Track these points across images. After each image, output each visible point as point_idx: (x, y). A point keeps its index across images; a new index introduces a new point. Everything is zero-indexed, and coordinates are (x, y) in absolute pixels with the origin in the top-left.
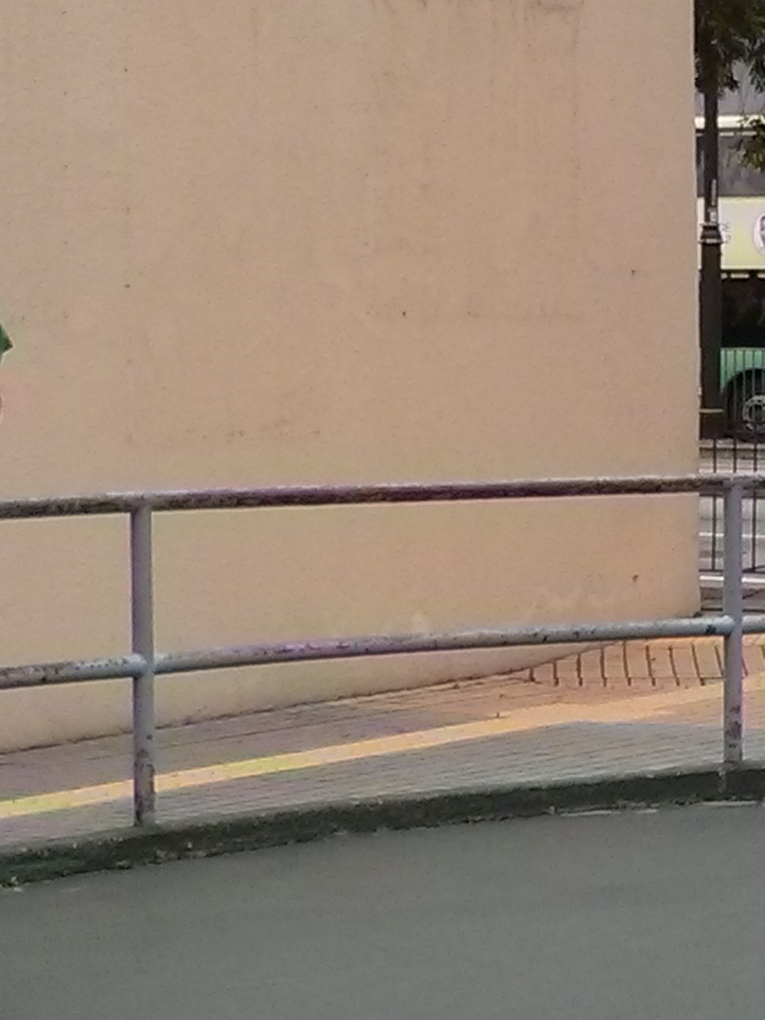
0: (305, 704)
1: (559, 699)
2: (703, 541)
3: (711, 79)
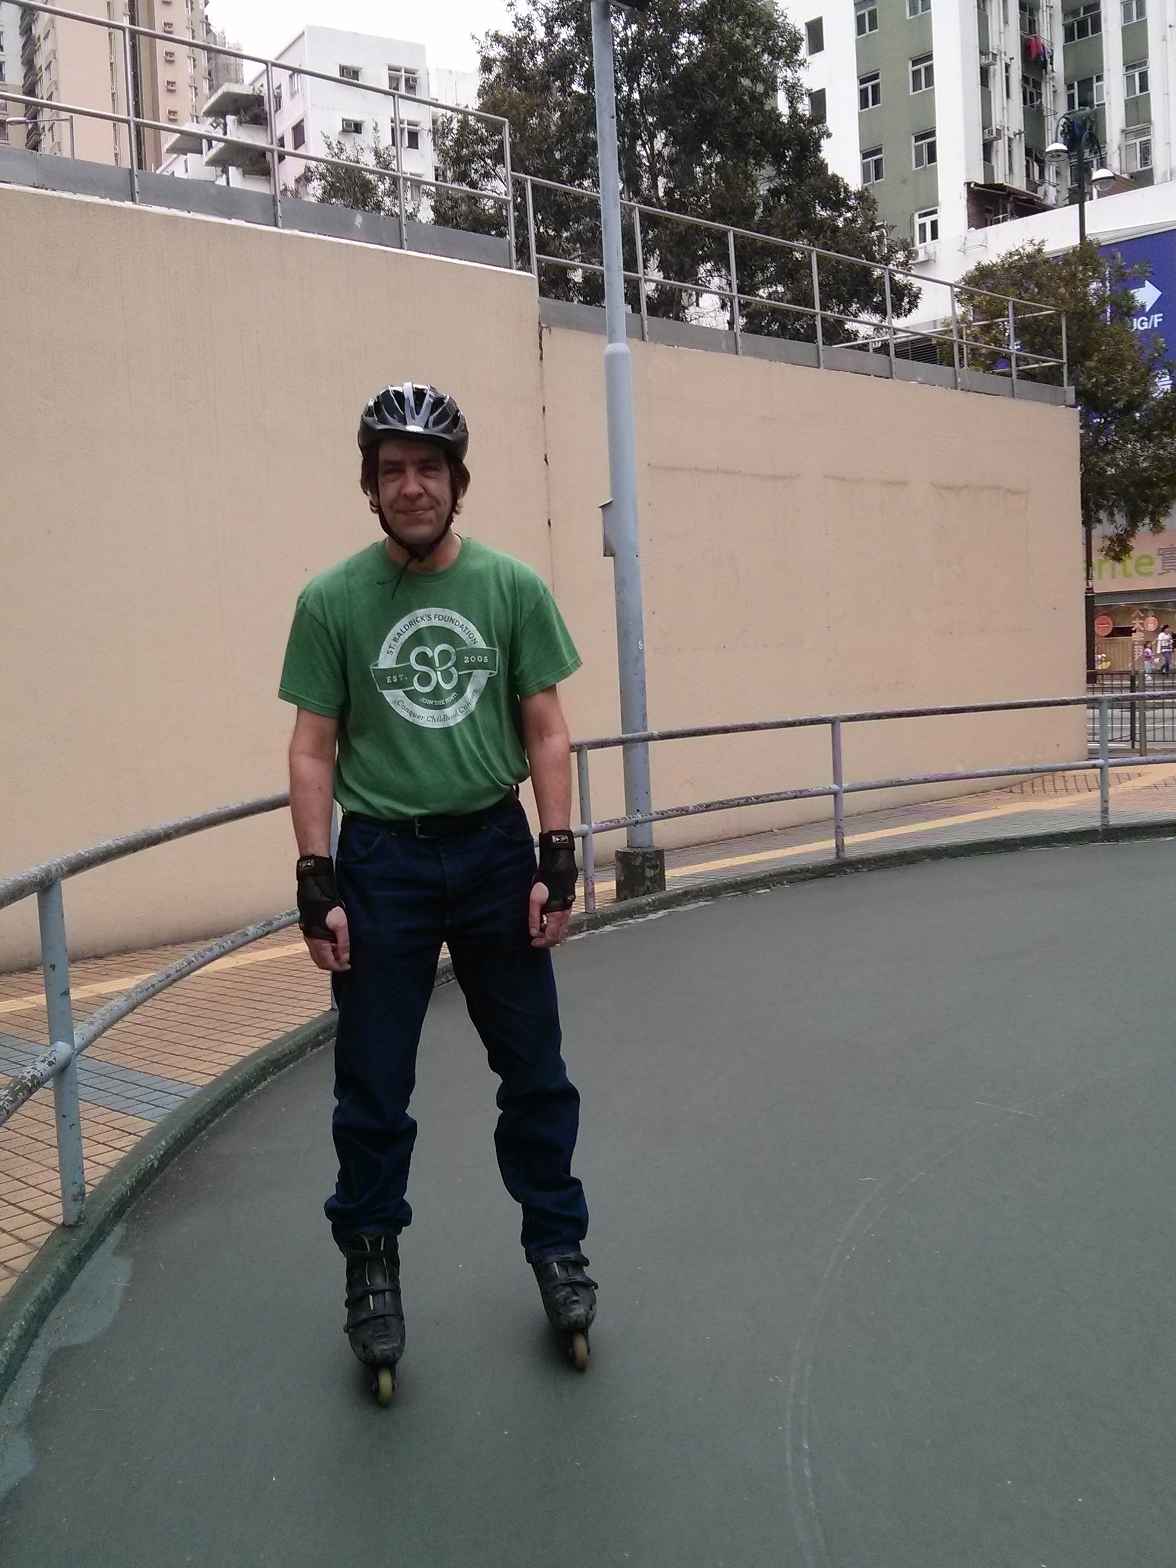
0: (909, 805)
1: (1024, 800)
2: (1088, 728)
3: (1089, 521)
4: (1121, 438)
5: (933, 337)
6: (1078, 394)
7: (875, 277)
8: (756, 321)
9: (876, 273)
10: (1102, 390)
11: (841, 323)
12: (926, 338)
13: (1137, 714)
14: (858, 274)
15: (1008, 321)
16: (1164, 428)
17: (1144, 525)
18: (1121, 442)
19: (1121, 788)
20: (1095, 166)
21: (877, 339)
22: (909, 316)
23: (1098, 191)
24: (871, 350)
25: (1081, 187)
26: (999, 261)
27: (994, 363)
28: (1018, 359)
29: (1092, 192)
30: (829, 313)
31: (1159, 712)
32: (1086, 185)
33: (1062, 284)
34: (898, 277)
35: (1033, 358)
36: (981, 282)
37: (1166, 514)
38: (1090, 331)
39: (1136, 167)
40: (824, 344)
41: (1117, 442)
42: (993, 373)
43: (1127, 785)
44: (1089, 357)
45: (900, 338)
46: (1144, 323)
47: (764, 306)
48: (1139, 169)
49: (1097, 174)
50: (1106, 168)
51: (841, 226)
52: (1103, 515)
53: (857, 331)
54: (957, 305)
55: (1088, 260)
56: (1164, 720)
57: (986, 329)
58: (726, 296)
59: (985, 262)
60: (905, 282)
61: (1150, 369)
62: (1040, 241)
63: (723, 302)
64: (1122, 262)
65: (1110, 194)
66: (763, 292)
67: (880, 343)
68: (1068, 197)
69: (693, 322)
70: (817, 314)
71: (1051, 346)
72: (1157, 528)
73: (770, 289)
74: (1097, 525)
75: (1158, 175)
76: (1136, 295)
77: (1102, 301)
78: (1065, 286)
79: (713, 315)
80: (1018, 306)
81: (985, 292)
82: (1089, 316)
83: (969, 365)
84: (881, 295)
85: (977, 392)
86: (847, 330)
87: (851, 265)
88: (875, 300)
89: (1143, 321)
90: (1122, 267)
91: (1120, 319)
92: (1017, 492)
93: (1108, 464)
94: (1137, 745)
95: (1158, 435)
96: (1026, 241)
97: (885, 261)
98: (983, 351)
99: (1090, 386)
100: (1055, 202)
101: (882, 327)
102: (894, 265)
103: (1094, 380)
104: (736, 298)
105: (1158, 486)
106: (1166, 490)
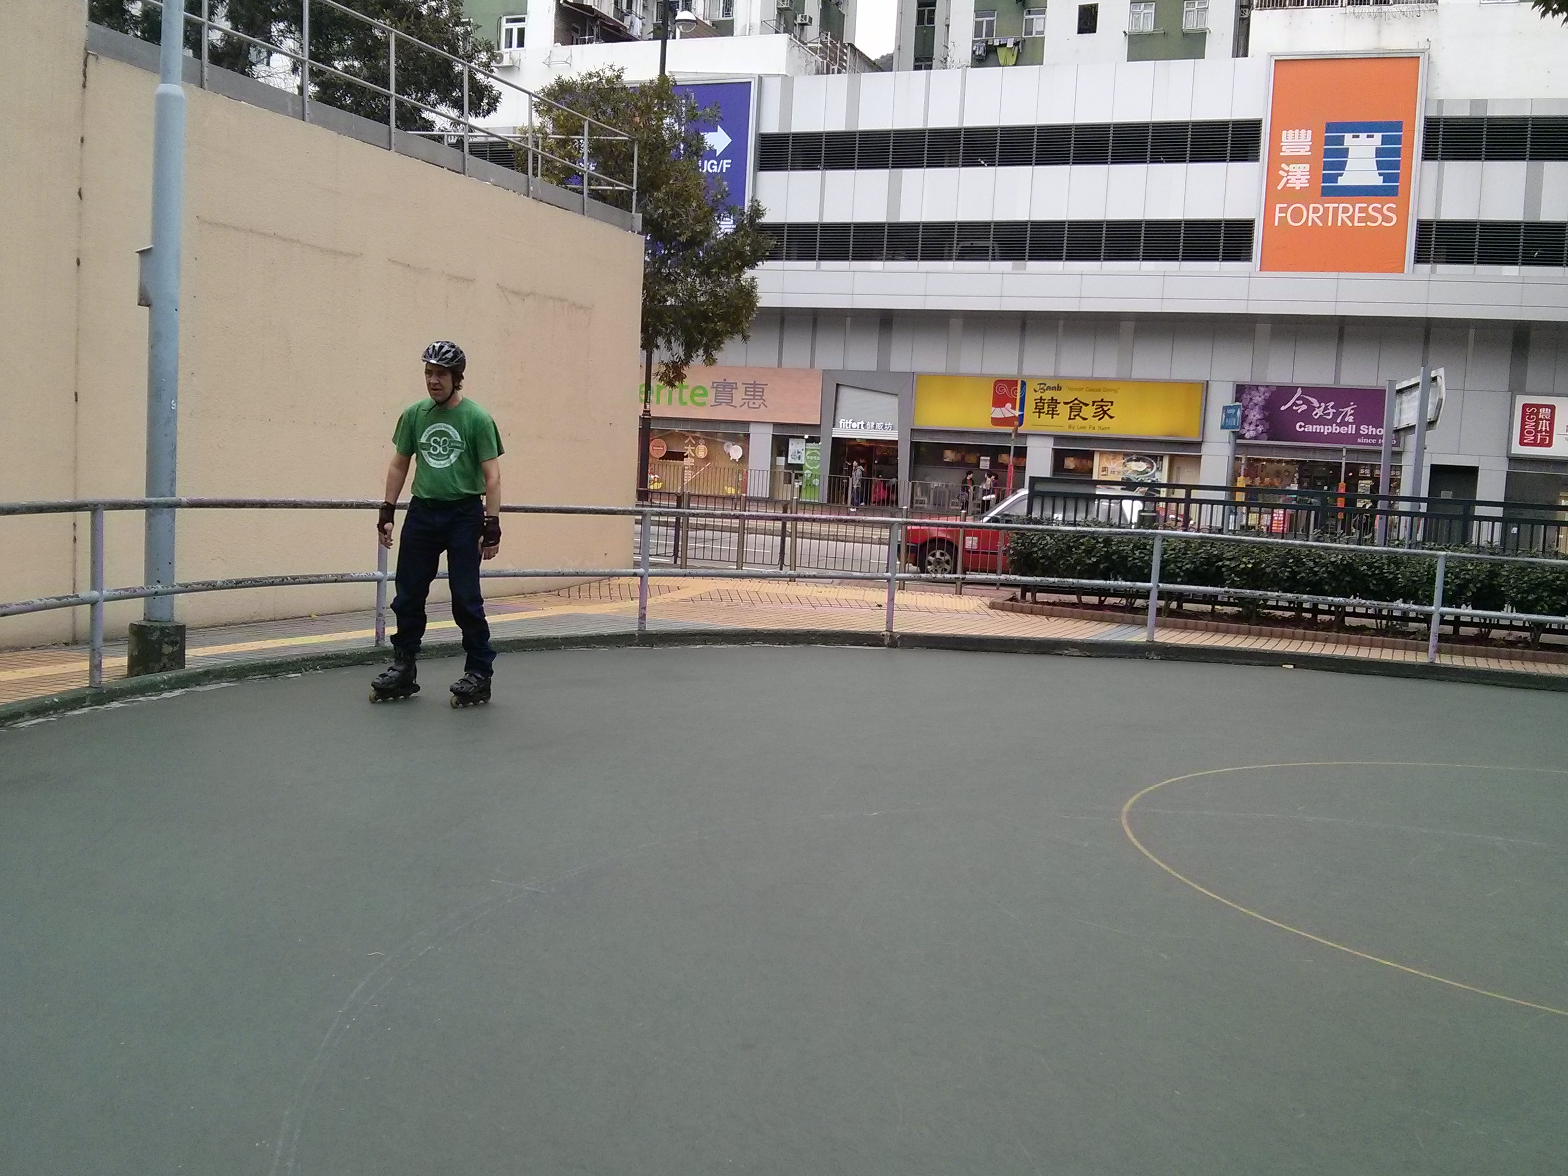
1: (570, 603)
2: (636, 542)
3: (648, 345)
4: (683, 271)
5: (510, 141)
6: (645, 222)
7: (456, 72)
8: (329, 92)
9: (457, 68)
10: (668, 223)
11: (419, 110)
12: (505, 142)
13: (681, 532)
14: (439, 65)
15: (583, 140)
16: (722, 268)
17: (698, 356)
18: (682, 274)
19: (660, 599)
20: (680, 7)
21: (453, 133)
22: (487, 117)
23: (681, 32)
24: (446, 144)
25: (665, 24)
26: (579, 79)
27: (567, 178)
28: (590, 178)
29: (675, 31)
30: (405, 97)
31: (700, 533)
32: (669, 24)
33: (637, 114)
34: (480, 77)
35: (604, 180)
36: (560, 96)
37: (718, 348)
38: (660, 163)
39: (719, 16)
40: (397, 127)
41: (679, 275)
42: (566, 188)
43: (668, 597)
44: (658, 189)
45: (476, 136)
46: (713, 167)
47: (338, 77)
48: (721, 18)
49: (682, 15)
50: (689, 10)
51: (424, 13)
52: (660, 341)
53: (434, 122)
54: (534, 114)
55: (663, 95)
56: (705, 540)
57: (562, 144)
58: (298, 60)
59: (566, 78)
60: (486, 83)
61: (713, 210)
62: (620, 67)
63: (295, 64)
64: (695, 103)
65: (691, 37)
66: (339, 65)
67: (456, 138)
68: (652, 32)
69: (259, 80)
70: (392, 95)
71: (623, 172)
72: (710, 360)
73: (346, 63)
74: (655, 349)
75: (738, 28)
76: (705, 136)
77: (675, 136)
78: (641, 116)
79: (283, 77)
80: (594, 126)
81: (564, 108)
82: (660, 150)
83: (542, 175)
84: (460, 91)
85: (549, 204)
86: (424, 118)
87: (432, 55)
88: (454, 94)
89: (712, 164)
90: (694, 108)
91: (689, 157)
92: (581, 307)
93: (668, 294)
94: (679, 562)
95: (716, 273)
96: (605, 66)
97: (467, 58)
98: (558, 164)
99: (656, 216)
100: (639, 34)
101: (459, 123)
102: (475, 64)
103: (661, 211)
104: (307, 63)
105: (713, 321)
106: (719, 326)
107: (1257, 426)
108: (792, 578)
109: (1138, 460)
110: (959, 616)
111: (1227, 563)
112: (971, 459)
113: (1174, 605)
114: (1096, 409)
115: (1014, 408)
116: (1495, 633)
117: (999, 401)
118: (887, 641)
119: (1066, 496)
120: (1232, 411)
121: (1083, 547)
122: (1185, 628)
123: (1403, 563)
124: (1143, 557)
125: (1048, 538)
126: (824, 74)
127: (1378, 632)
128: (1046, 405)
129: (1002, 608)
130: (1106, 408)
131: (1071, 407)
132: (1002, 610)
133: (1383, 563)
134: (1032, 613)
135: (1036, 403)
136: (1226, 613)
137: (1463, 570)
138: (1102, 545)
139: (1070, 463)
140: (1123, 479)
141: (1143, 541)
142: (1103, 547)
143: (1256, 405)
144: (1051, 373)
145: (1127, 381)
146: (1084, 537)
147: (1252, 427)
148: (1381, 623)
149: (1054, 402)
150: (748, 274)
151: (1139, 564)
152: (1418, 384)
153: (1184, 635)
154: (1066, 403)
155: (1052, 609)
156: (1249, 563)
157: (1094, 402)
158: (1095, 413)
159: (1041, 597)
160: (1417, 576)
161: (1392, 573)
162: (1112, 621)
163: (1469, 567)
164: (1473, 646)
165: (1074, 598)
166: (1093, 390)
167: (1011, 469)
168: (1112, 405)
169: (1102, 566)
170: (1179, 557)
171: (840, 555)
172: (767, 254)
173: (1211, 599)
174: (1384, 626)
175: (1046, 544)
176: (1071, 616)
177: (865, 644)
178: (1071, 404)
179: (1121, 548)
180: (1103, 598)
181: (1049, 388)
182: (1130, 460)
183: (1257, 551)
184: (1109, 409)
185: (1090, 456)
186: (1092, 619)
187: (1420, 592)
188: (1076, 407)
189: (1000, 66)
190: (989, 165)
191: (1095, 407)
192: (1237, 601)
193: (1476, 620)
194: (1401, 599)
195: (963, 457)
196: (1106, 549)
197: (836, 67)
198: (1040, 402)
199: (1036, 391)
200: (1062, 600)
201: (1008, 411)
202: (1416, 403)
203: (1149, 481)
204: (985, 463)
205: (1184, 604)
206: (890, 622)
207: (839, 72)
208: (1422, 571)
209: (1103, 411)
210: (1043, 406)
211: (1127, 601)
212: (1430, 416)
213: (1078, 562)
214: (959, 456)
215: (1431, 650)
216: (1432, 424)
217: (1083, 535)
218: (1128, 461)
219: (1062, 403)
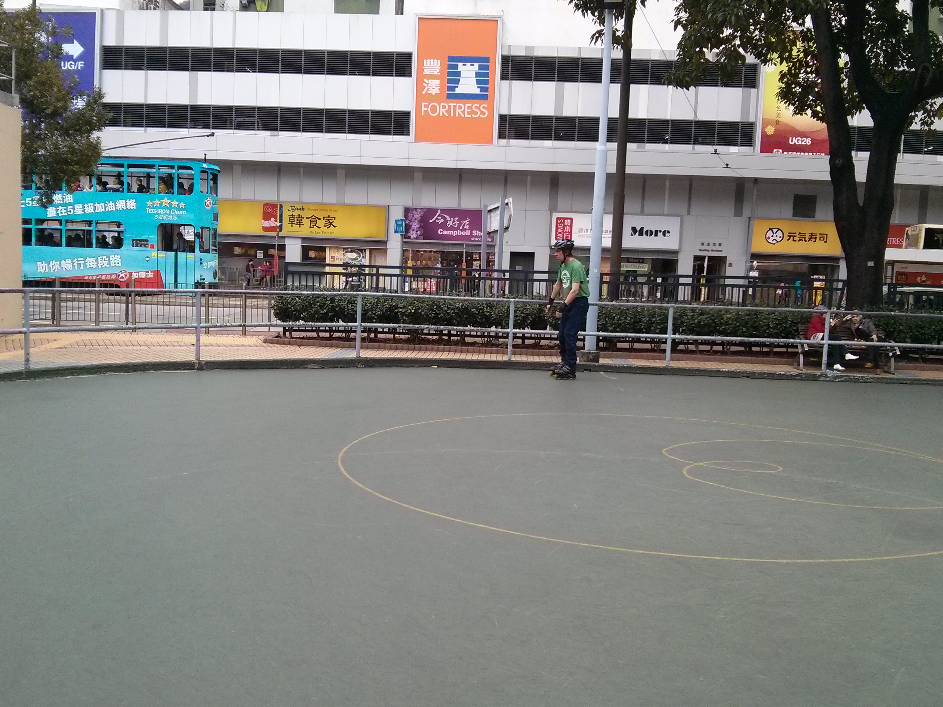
2: (20, 311)
4: (49, 132)
6: (22, 100)
10: (38, 100)
13: (56, 303)
16: (76, 130)
17: (62, 187)
18: (49, 134)
19: (42, 347)
38: (31, 62)
41: (47, 134)
43: (48, 346)
44: (30, 78)
46: (72, 66)
55: (33, 19)
61: (69, 93)
64: (55, 25)
82: (31, 54)
89: (71, 64)
90: (55, 28)
93: (40, 147)
95: (72, 134)
99: (29, 96)
105: (71, 165)
106: (76, 168)
107: (417, 231)
108: (134, 330)
109: (351, 252)
110: (245, 348)
111: (401, 310)
112: (251, 252)
113: (372, 335)
114: (326, 221)
115: (276, 221)
116: (543, 342)
117: (267, 217)
118: (197, 366)
119: (307, 274)
120: (400, 223)
121: (319, 304)
122: (379, 348)
123: (494, 306)
124: (354, 308)
125: (297, 299)
126: (144, 10)
127: (483, 345)
128: (296, 219)
129: (271, 342)
130: (331, 221)
131: (310, 220)
132: (272, 344)
133: (484, 307)
134: (290, 344)
135: (290, 218)
136: (401, 339)
137: (525, 309)
138: (330, 302)
139: (312, 254)
140: (343, 263)
141: (353, 299)
142: (330, 303)
143: (416, 219)
144: (298, 200)
145: (344, 205)
146: (318, 297)
147: (415, 232)
148: (484, 340)
149: (300, 217)
150: (95, 134)
151: (351, 313)
152: (498, 207)
153: (378, 352)
154: (307, 218)
155: (302, 341)
156: (412, 309)
157: (324, 217)
158: (325, 224)
159: (295, 334)
160: (501, 313)
161: (488, 312)
162: (337, 347)
163: (528, 307)
164: (532, 350)
165: (315, 334)
166: (322, 210)
167: (276, 258)
168: (335, 219)
169: (330, 314)
170: (374, 308)
171: (166, 314)
172: (107, 122)
173: (392, 331)
174: (486, 342)
175: (296, 303)
176: (313, 345)
177: (183, 369)
178: (311, 219)
179: (341, 304)
180: (332, 333)
181: (297, 209)
182: (347, 252)
183: (416, 303)
184: (333, 222)
185: (323, 249)
186: (326, 346)
187: (503, 322)
188: (314, 221)
189: (257, 11)
190: (253, 72)
191: (325, 220)
192: (407, 331)
193: (533, 336)
194: (494, 326)
195: (246, 251)
196: (332, 304)
197: (152, 6)
198: (292, 217)
199: (289, 211)
200: (308, 336)
201: (272, 223)
202: (498, 217)
203: (359, 264)
204: (260, 254)
205: (378, 335)
206: (198, 354)
207: (155, 9)
208: (504, 310)
209: (329, 223)
210: (294, 220)
211: (346, 335)
212: (506, 224)
213: (316, 312)
214: (244, 250)
215: (509, 353)
216: (507, 228)
217: (318, 296)
218: (346, 252)
219: (305, 218)
